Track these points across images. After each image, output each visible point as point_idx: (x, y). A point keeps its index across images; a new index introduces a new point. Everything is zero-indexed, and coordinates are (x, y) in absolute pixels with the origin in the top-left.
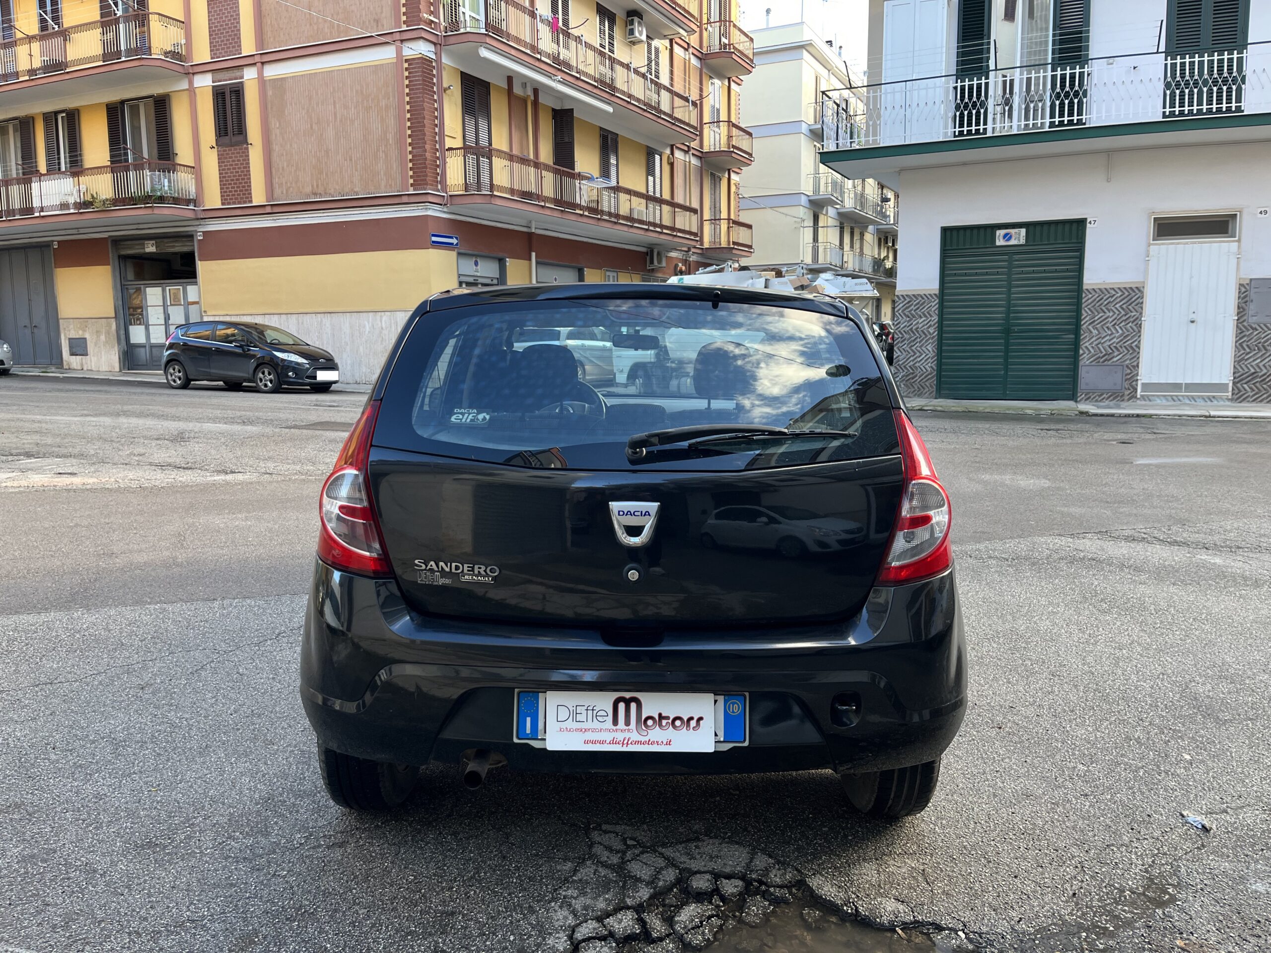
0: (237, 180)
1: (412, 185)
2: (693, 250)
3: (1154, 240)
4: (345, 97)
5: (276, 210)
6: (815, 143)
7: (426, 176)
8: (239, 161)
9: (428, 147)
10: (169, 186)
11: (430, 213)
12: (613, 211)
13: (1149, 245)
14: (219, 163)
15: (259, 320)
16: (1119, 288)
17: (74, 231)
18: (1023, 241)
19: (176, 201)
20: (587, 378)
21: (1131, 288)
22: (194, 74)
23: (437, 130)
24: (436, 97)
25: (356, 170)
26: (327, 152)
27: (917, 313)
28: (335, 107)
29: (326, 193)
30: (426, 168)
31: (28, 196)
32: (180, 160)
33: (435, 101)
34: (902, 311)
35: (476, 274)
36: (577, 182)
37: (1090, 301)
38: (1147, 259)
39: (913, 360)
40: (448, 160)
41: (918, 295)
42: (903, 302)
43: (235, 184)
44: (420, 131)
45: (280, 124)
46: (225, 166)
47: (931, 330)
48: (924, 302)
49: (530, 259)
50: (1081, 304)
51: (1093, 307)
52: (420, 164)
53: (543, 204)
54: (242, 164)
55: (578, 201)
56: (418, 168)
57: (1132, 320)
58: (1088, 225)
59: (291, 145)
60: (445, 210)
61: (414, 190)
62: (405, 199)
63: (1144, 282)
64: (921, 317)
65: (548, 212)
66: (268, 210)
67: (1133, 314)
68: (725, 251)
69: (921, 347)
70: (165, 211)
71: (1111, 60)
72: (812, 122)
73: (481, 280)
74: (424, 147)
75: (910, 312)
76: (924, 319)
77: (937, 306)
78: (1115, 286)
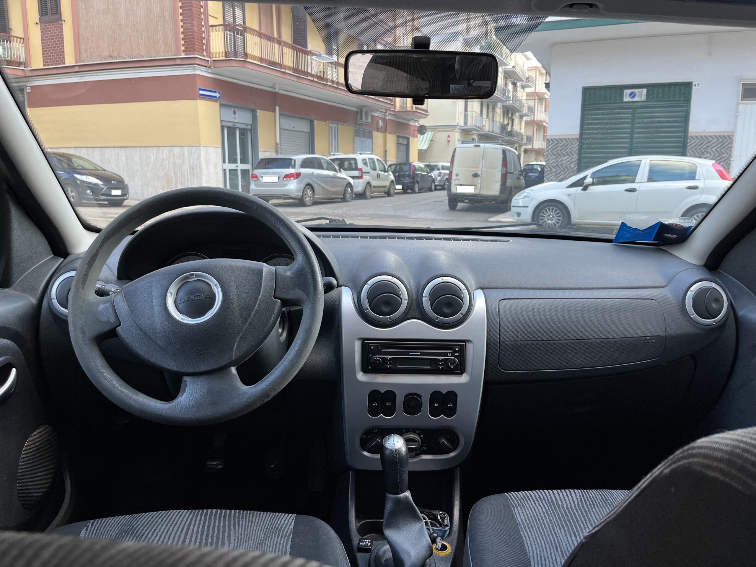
0: (55, 47)
1: (184, 51)
2: (389, 112)
3: (742, 100)
5: (83, 69)
7: (194, 44)
8: (56, 33)
9: (195, 23)
11: (198, 72)
12: (334, 80)
13: (738, 104)
14: (41, 35)
15: (71, 152)
16: (715, 136)
18: (644, 98)
19: (9, 63)
20: (316, 196)
21: (724, 136)
23: (202, 10)
25: (142, 39)
26: (120, 26)
27: (562, 153)
29: (119, 56)
32: (13, 33)
34: (551, 151)
35: (234, 120)
36: (309, 57)
37: (693, 145)
38: (737, 114)
40: (211, 34)
41: (563, 139)
42: (552, 144)
43: (53, 50)
44: (189, 10)
45: (85, 6)
46: (46, 37)
47: (572, 166)
48: (567, 145)
49: (275, 111)
50: (686, 147)
51: (695, 150)
52: (190, 35)
53: (284, 70)
54: (58, 35)
55: (309, 71)
56: (188, 39)
57: (723, 160)
58: (694, 88)
59: (93, 21)
60: (210, 71)
61: (186, 55)
62: (178, 62)
63: (733, 132)
64: (565, 156)
65: (288, 77)
66: (77, 69)
67: (724, 155)
68: (410, 113)
73: (238, 126)
74: (192, 22)
75: (557, 151)
76: (567, 157)
77: (577, 148)
78: (712, 134)
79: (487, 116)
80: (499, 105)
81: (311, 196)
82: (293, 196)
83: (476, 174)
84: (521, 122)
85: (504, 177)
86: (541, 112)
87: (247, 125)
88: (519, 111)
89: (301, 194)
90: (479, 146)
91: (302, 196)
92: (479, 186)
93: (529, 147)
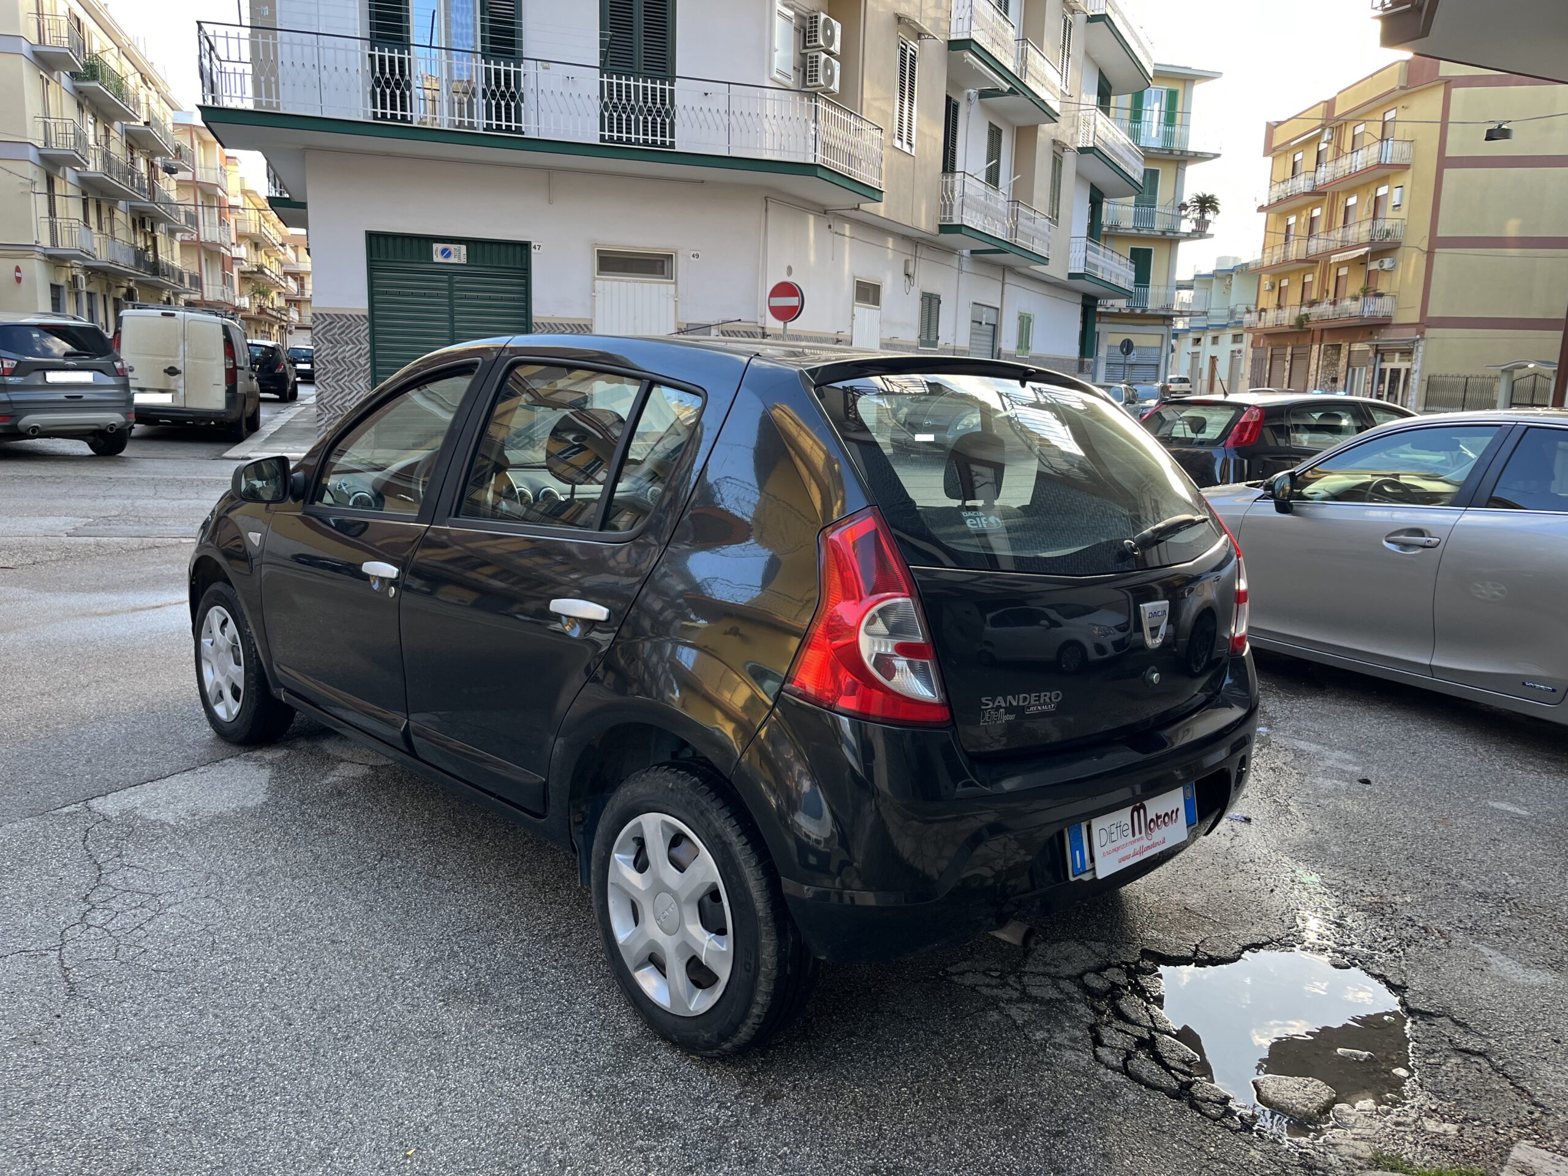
3: (598, 274)
6: (42, 73)
13: (595, 279)
16: (568, 325)
18: (463, 260)
21: (580, 326)
27: (342, 339)
34: (323, 335)
38: (593, 295)
39: (342, 399)
41: (342, 315)
42: (323, 322)
47: (362, 361)
48: (351, 325)
58: (533, 250)
63: (592, 320)
64: (348, 344)
69: (350, 381)
71: (546, 64)
72: (36, 42)
75: (333, 335)
76: (351, 346)
77: (367, 331)
78: (564, 322)
79: (100, 228)
80: (122, 204)
83: (171, 368)
84: (172, 243)
85: (231, 376)
86: (211, 224)
88: (165, 220)
90: (173, 315)
92: (181, 391)
93: (196, 297)
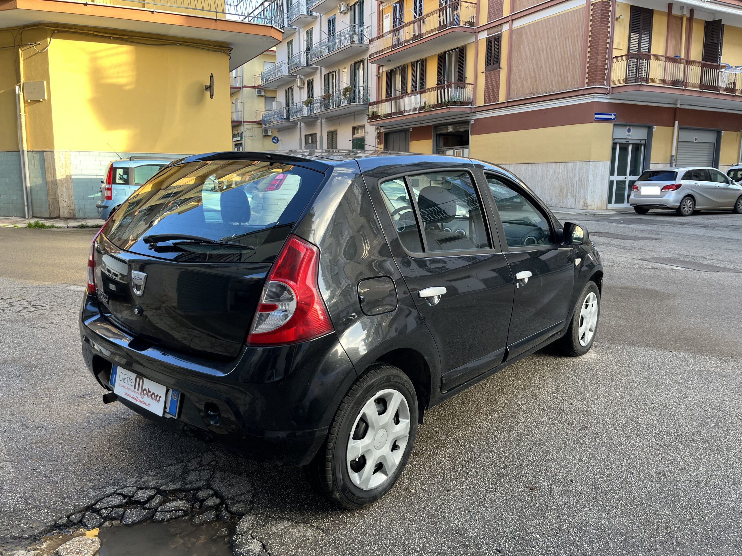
0: (493, 89)
1: (587, 83)
4: (554, 33)
5: (510, 104)
7: (597, 76)
8: (495, 78)
9: (600, 57)
10: (459, 96)
11: (596, 100)
14: (485, 80)
17: (419, 122)
19: (462, 103)
20: (697, 207)
22: (478, 32)
23: (608, 46)
24: (609, 25)
25: (555, 77)
26: (540, 68)
28: (548, 40)
29: (537, 93)
30: (596, 71)
31: (401, 105)
32: (468, 81)
33: (609, 27)
35: (628, 137)
36: (719, 71)
40: (613, 64)
43: (492, 91)
44: (596, 48)
45: (517, 54)
46: (488, 82)
49: (673, 126)
52: (594, 69)
53: (687, 88)
54: (496, 80)
55: (719, 84)
56: (592, 72)
59: (522, 66)
60: (608, 97)
61: (588, 86)
62: (581, 93)
65: (688, 93)
66: (506, 105)
70: (456, 109)
73: (631, 142)
74: (597, 58)
81: (691, 206)
82: (669, 206)
87: (641, 140)
89: (679, 204)
91: (680, 206)
